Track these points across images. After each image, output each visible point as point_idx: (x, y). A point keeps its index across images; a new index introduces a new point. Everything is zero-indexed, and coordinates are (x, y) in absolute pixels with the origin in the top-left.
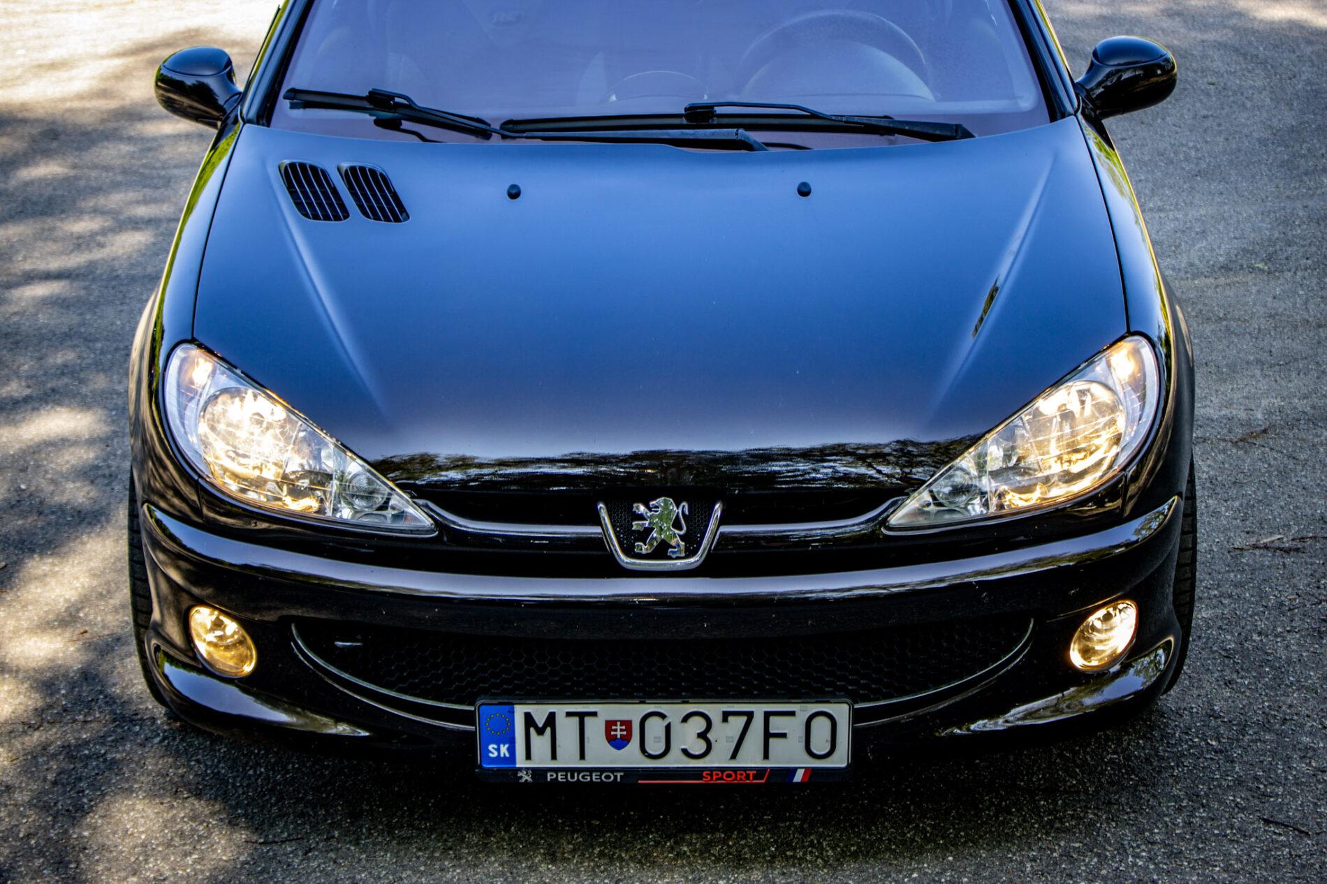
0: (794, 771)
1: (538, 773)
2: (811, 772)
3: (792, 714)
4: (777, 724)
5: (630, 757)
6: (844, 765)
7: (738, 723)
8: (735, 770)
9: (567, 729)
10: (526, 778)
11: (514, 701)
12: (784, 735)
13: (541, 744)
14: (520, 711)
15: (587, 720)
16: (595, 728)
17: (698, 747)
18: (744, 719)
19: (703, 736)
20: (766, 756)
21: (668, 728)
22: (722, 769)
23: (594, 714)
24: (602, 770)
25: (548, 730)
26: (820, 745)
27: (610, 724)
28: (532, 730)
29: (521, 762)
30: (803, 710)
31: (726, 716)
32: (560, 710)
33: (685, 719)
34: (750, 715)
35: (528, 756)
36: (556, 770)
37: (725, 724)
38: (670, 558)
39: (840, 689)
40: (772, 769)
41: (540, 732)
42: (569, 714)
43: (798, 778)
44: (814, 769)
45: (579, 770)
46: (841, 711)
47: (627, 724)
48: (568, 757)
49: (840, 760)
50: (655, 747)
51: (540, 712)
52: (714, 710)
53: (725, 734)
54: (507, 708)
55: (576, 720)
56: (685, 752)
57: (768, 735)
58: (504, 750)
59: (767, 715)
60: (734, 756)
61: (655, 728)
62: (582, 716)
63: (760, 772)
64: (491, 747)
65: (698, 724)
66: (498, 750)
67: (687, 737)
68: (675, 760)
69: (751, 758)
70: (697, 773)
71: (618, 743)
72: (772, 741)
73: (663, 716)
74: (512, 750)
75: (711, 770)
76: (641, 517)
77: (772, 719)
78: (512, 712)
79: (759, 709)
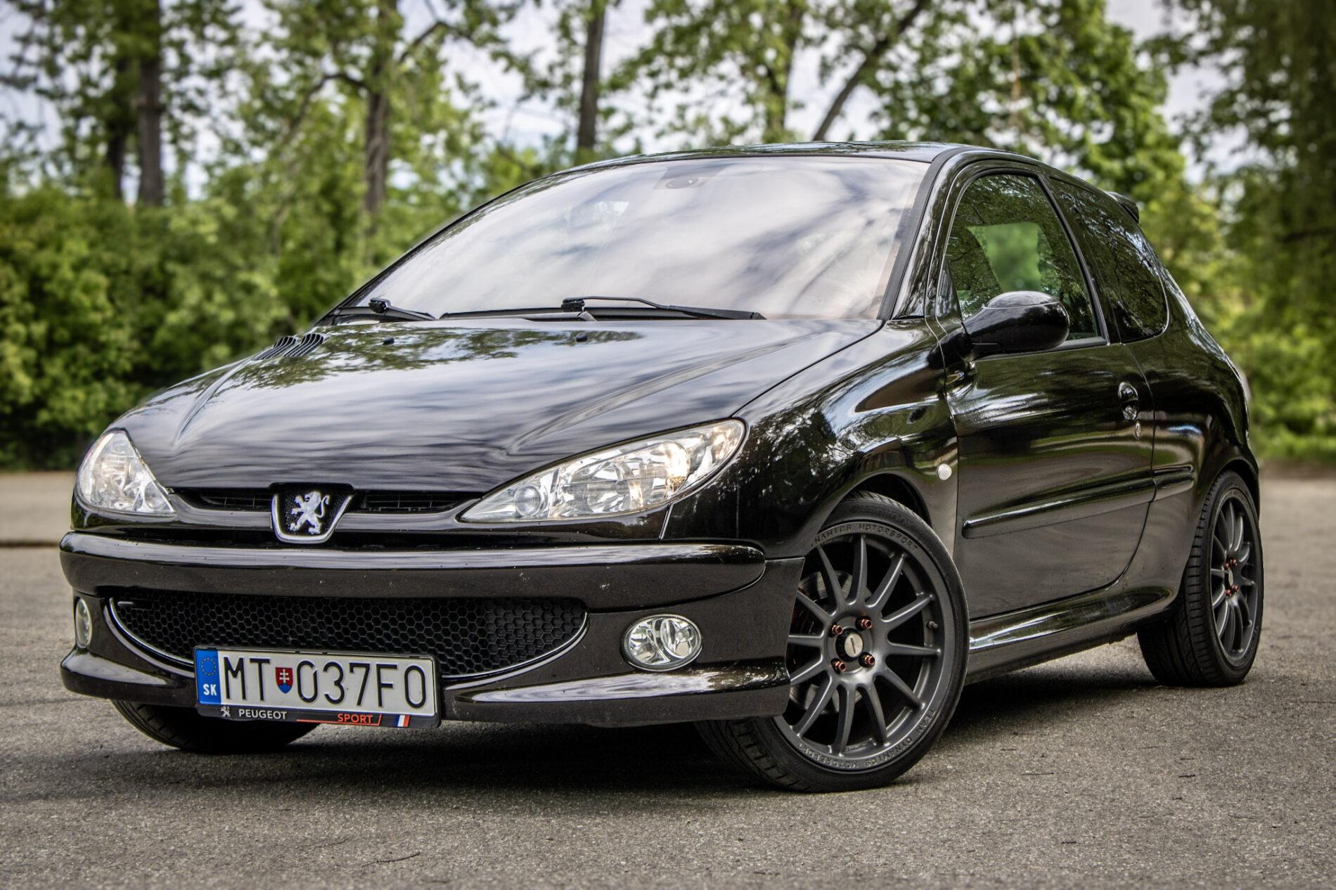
0: (397, 716)
1: (233, 709)
2: (410, 719)
3: (395, 667)
7: (360, 672)
8: (359, 714)
11: (218, 648)
12: (390, 686)
14: (221, 655)
15: (264, 666)
16: (269, 671)
17: (335, 694)
21: (315, 675)
22: (351, 713)
23: (267, 661)
24: (273, 709)
25: (239, 673)
27: (279, 670)
28: (230, 673)
29: (224, 701)
32: (247, 656)
33: (326, 669)
34: (367, 666)
35: (228, 696)
36: (245, 708)
37: (351, 675)
38: (310, 534)
40: (383, 715)
42: (252, 661)
43: (401, 723)
44: (411, 716)
47: (289, 670)
52: (344, 661)
53: (353, 682)
54: (212, 653)
55: (256, 665)
56: (327, 696)
58: (213, 687)
59: (379, 667)
60: (359, 703)
64: (206, 686)
65: (334, 673)
66: (209, 689)
71: (285, 687)
72: (384, 690)
73: (311, 665)
74: (218, 689)
79: (374, 662)
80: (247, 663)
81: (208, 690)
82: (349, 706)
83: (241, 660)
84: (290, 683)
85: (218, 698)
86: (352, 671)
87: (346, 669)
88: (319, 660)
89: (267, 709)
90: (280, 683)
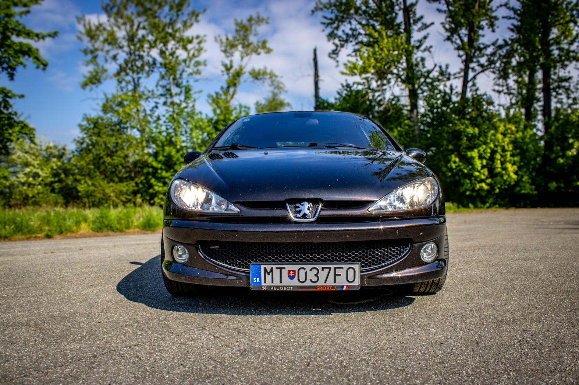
3: (342, 268)
4: (338, 271)
5: (295, 282)
6: (358, 284)
8: (326, 286)
9: (276, 273)
10: (265, 289)
13: (269, 278)
14: (263, 267)
15: (282, 270)
16: (285, 273)
17: (315, 279)
18: (328, 270)
19: (316, 275)
20: (335, 282)
21: (306, 273)
22: (322, 286)
23: (284, 268)
25: (271, 273)
26: (351, 278)
27: (289, 271)
29: (263, 284)
30: (346, 267)
31: (323, 269)
33: (311, 270)
34: (330, 268)
35: (265, 282)
36: (273, 286)
38: (307, 218)
39: (357, 259)
41: (269, 274)
42: (277, 268)
43: (345, 288)
45: (280, 286)
46: (357, 267)
47: (294, 271)
48: (277, 282)
49: (357, 283)
50: (302, 278)
51: (269, 268)
52: (319, 267)
55: (279, 270)
56: (311, 280)
57: (335, 275)
58: (258, 279)
59: (335, 268)
60: (325, 282)
61: (302, 272)
62: (281, 269)
63: (334, 287)
64: (254, 279)
65: (315, 271)
67: (311, 275)
68: (308, 283)
69: (330, 282)
70: (315, 287)
71: (291, 277)
72: (337, 277)
73: (305, 269)
74: (260, 280)
75: (319, 286)
76: (298, 207)
77: (337, 270)
78: (260, 268)
80: (274, 270)
81: (256, 280)
82: (321, 283)
83: (272, 269)
84: (294, 276)
85: (260, 283)
86: (323, 270)
87: (320, 270)
88: (308, 267)
89: (284, 286)
90: (289, 276)
